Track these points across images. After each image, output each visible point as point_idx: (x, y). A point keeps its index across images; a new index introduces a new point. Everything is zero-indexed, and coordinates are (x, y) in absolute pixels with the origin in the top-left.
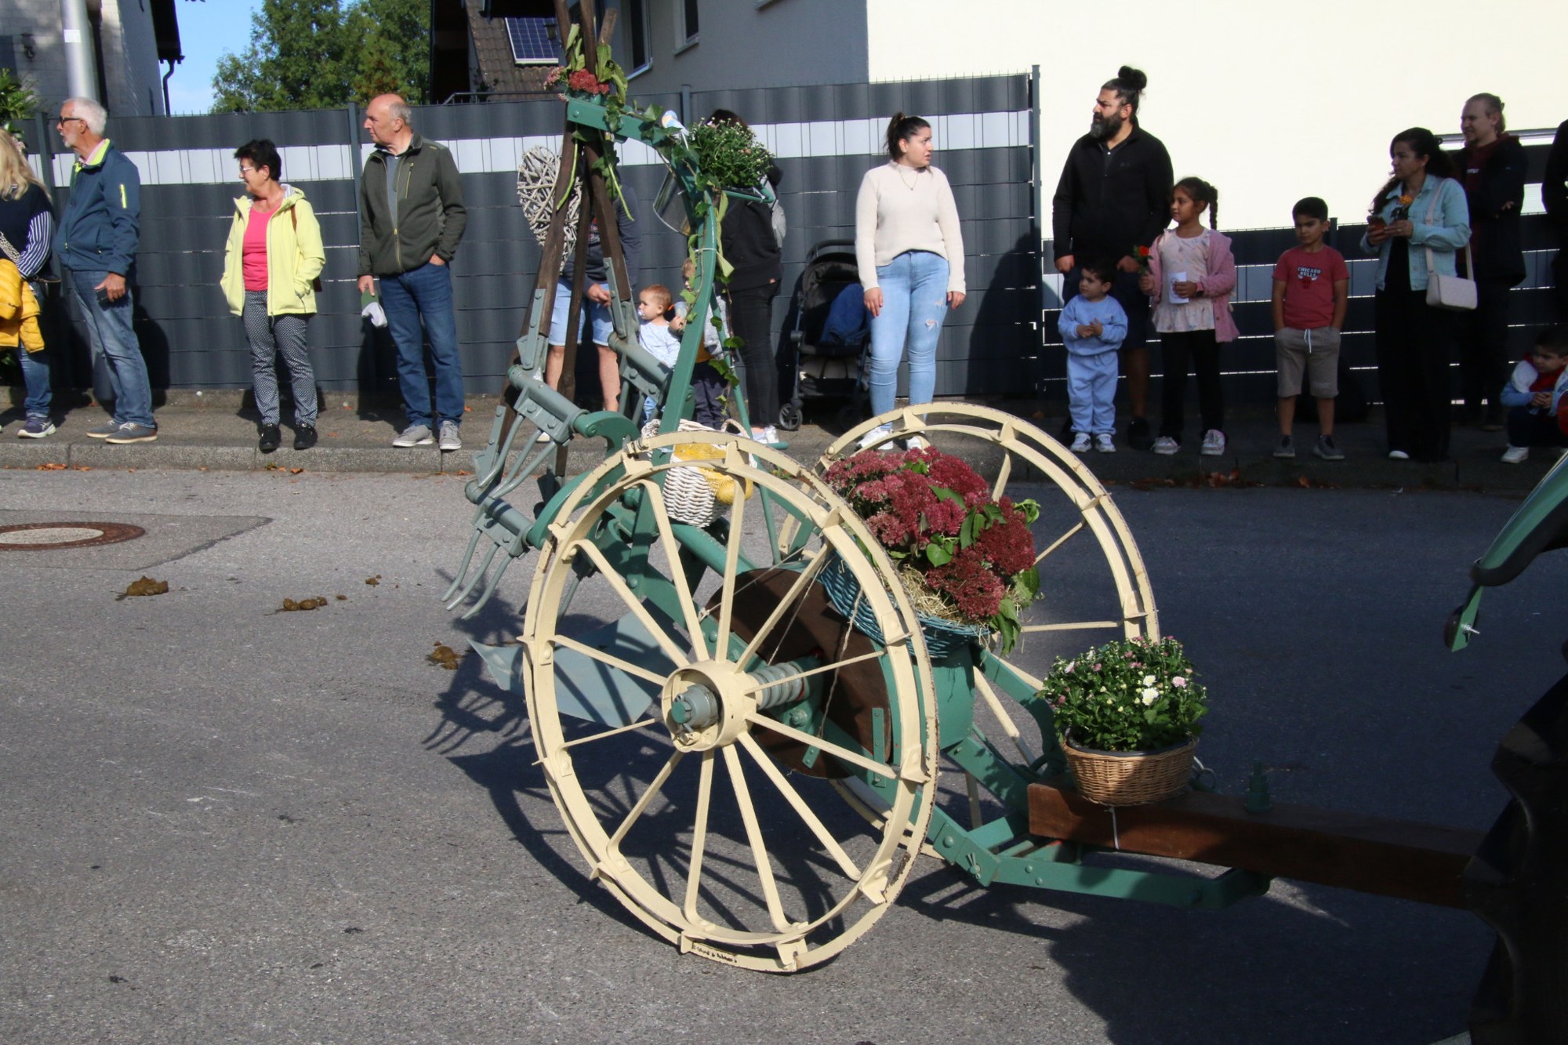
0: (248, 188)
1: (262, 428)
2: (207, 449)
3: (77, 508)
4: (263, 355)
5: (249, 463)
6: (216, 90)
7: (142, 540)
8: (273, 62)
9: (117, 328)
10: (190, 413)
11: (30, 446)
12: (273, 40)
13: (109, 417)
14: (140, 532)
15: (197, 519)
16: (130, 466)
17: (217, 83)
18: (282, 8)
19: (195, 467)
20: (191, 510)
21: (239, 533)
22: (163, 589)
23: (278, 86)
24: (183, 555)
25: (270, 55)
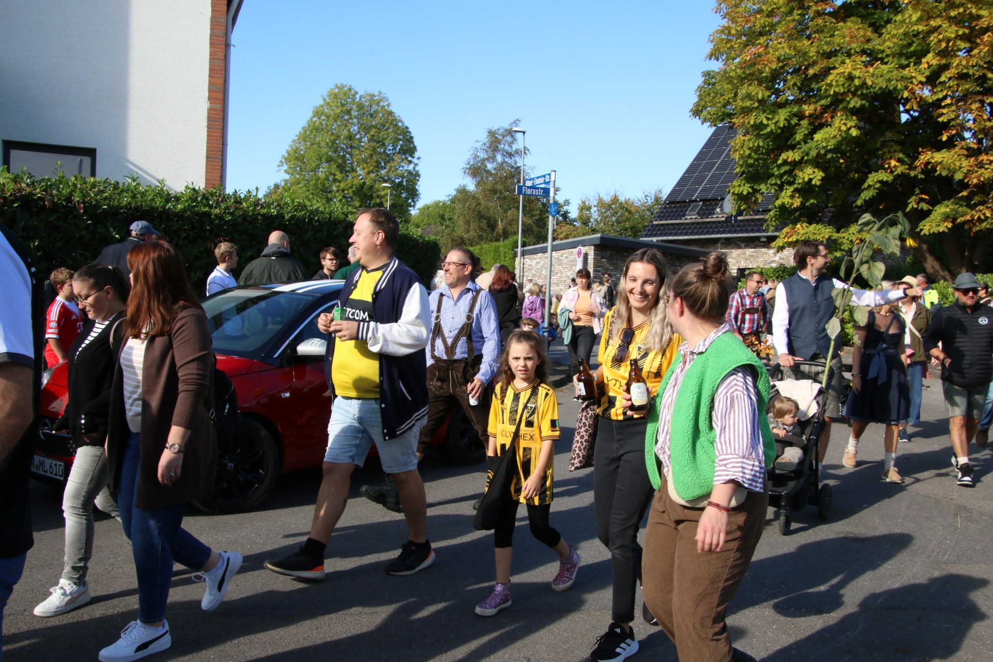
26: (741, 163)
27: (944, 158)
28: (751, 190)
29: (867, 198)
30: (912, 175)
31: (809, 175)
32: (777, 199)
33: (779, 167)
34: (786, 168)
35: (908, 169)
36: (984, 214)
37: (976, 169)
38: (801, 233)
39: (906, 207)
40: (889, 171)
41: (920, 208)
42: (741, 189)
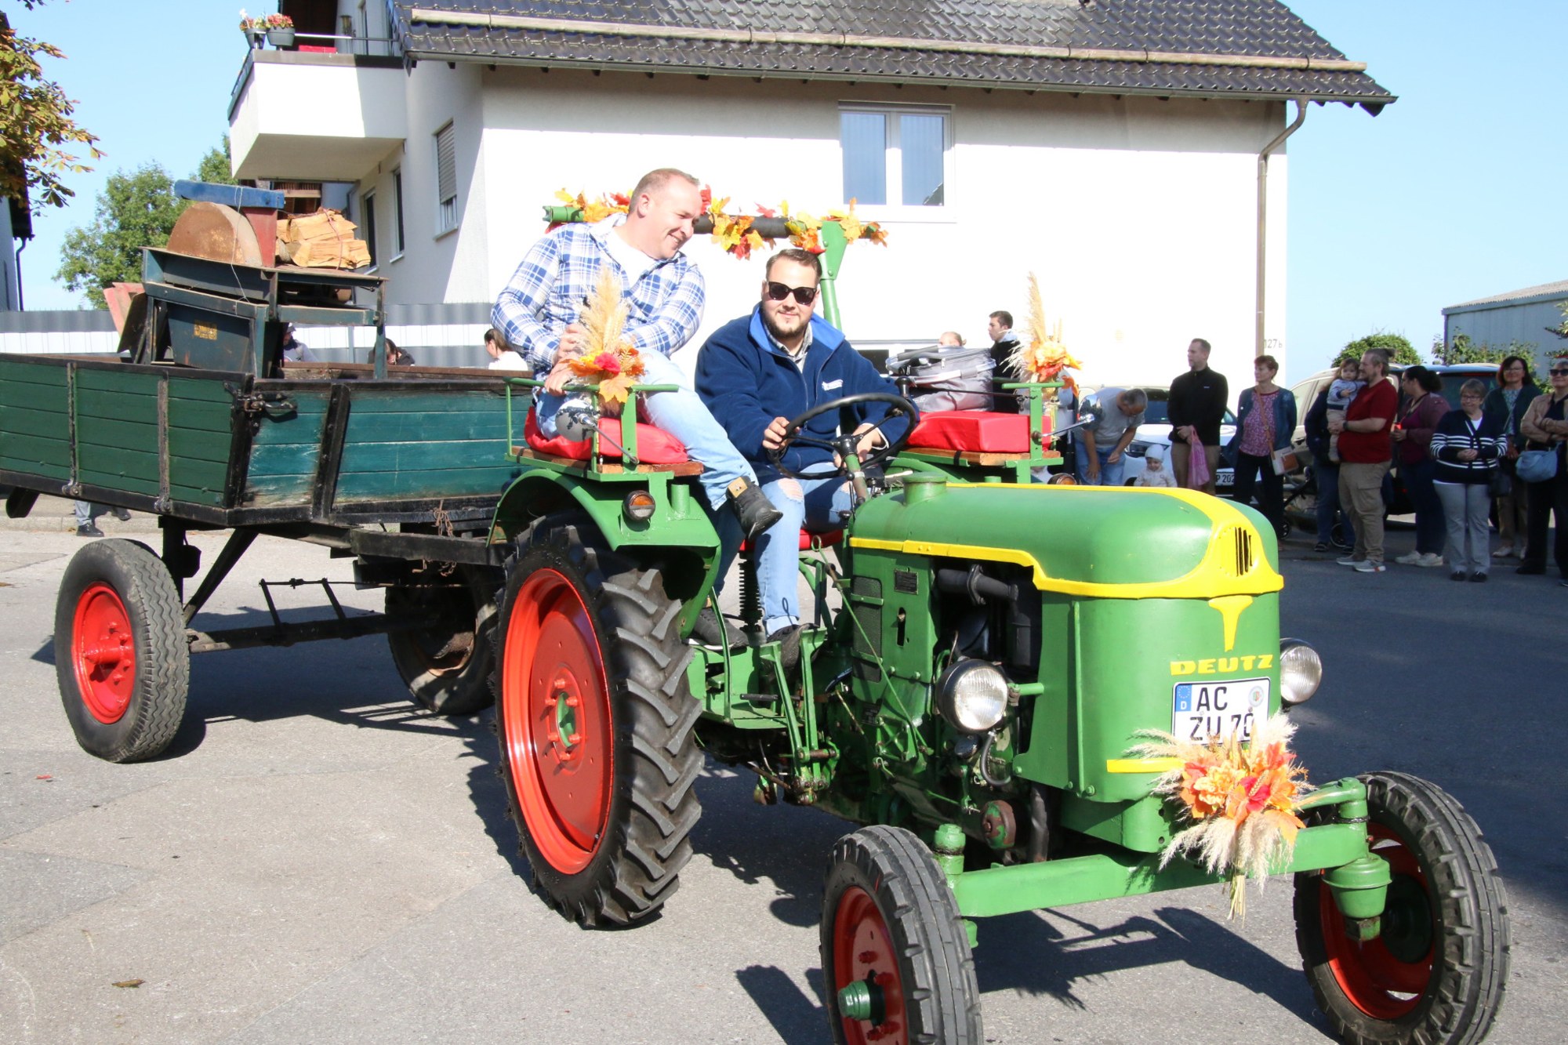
5: (58, 527)
6: (63, 256)
8: (113, 233)
12: (114, 216)
15: (21, 554)
17: (64, 250)
18: (123, 191)
23: (117, 252)
24: (11, 571)
25: (111, 228)
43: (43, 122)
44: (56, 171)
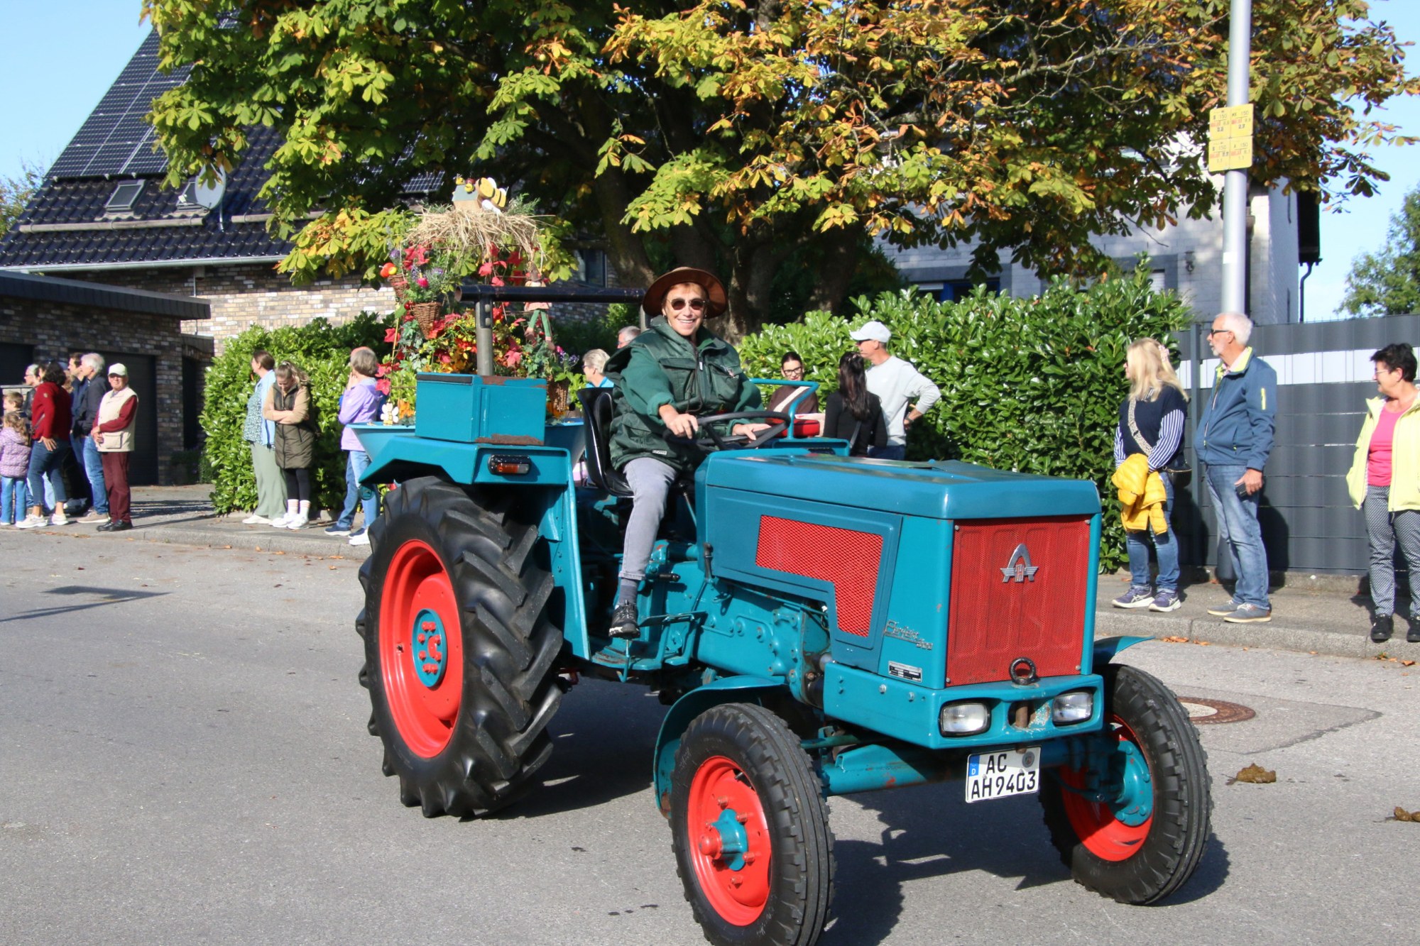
0: (1380, 389)
1: (1374, 618)
2: (1319, 634)
3: (1195, 683)
4: (1382, 547)
5: (1359, 651)
6: (1348, 285)
7: (1252, 723)
8: (1406, 256)
9: (1243, 517)
10: (1303, 596)
11: (1159, 619)
12: (1408, 237)
13: (1228, 596)
14: (1251, 714)
15: (1307, 706)
16: (1244, 644)
17: (1349, 279)
19: (1305, 650)
20: (1300, 695)
21: (1348, 725)
22: (1271, 778)
23: (1409, 278)
24: (1292, 744)
25: (1404, 251)
26: (174, 40)
27: (672, 31)
28: (209, 119)
29: (502, 142)
30: (604, 85)
31: (353, 76)
32: (282, 142)
33: (278, 56)
34: (296, 59)
35: (594, 67)
36: (771, 175)
37: (745, 60)
38: (350, 234)
39: (596, 165)
40: (548, 70)
41: (626, 167)
42: (183, 114)
43: (1361, 73)
44: (1370, 150)
